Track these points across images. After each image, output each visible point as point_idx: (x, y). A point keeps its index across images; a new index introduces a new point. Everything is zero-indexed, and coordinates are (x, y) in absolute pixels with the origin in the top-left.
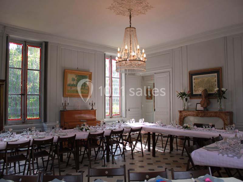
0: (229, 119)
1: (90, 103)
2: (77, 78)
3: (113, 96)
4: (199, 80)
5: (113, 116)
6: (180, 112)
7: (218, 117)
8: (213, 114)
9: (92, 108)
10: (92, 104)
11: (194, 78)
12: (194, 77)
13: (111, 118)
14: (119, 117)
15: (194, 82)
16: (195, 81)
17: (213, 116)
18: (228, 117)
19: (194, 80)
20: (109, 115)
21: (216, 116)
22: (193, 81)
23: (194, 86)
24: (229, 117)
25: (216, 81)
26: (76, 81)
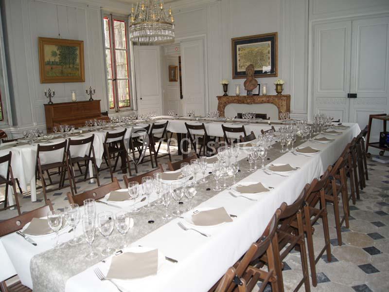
0: (285, 104)
1: (87, 91)
2: (60, 52)
3: (118, 78)
4: (246, 51)
5: (120, 109)
6: (219, 98)
7: (272, 103)
8: (264, 99)
9: (91, 98)
10: (91, 92)
11: (239, 48)
12: (238, 46)
13: (117, 112)
14: (129, 110)
15: (239, 55)
16: (240, 52)
17: (265, 102)
18: (284, 103)
19: (239, 50)
20: (113, 108)
21: (268, 102)
22: (238, 52)
23: (239, 60)
24: (286, 102)
25: (269, 53)
26: (59, 56)
